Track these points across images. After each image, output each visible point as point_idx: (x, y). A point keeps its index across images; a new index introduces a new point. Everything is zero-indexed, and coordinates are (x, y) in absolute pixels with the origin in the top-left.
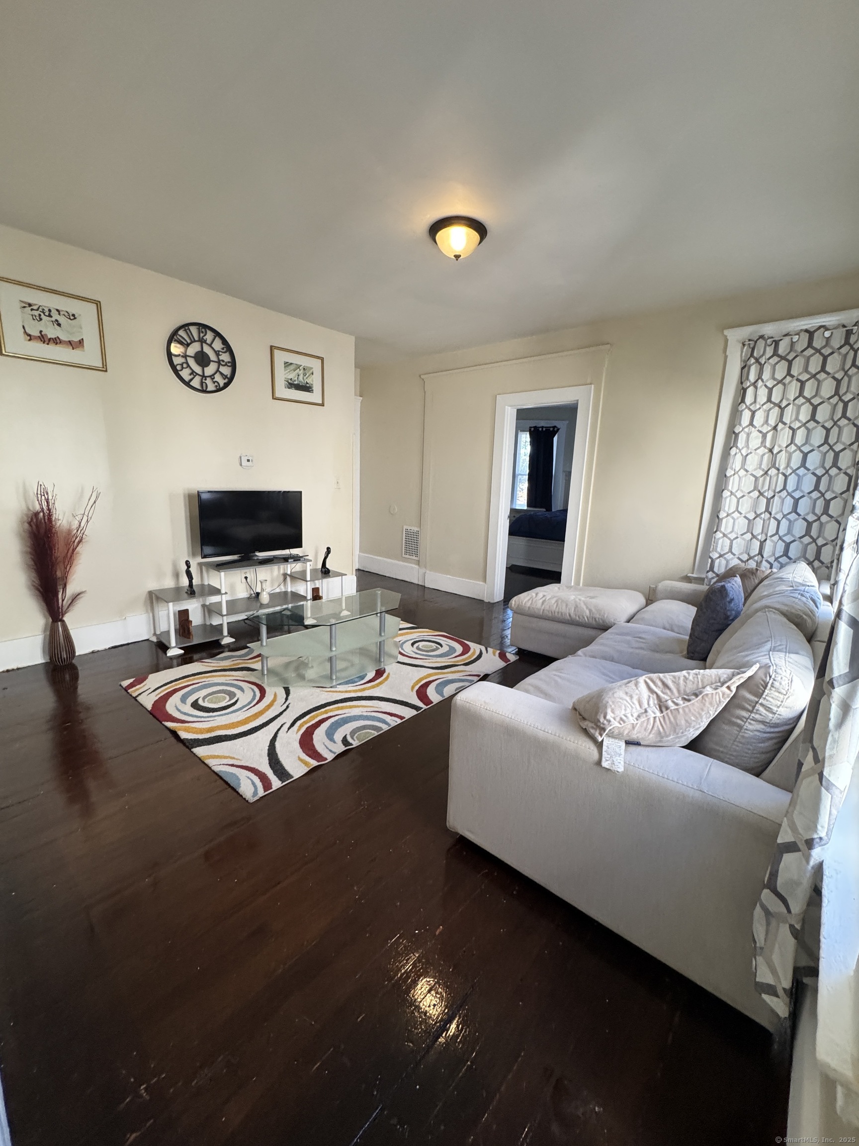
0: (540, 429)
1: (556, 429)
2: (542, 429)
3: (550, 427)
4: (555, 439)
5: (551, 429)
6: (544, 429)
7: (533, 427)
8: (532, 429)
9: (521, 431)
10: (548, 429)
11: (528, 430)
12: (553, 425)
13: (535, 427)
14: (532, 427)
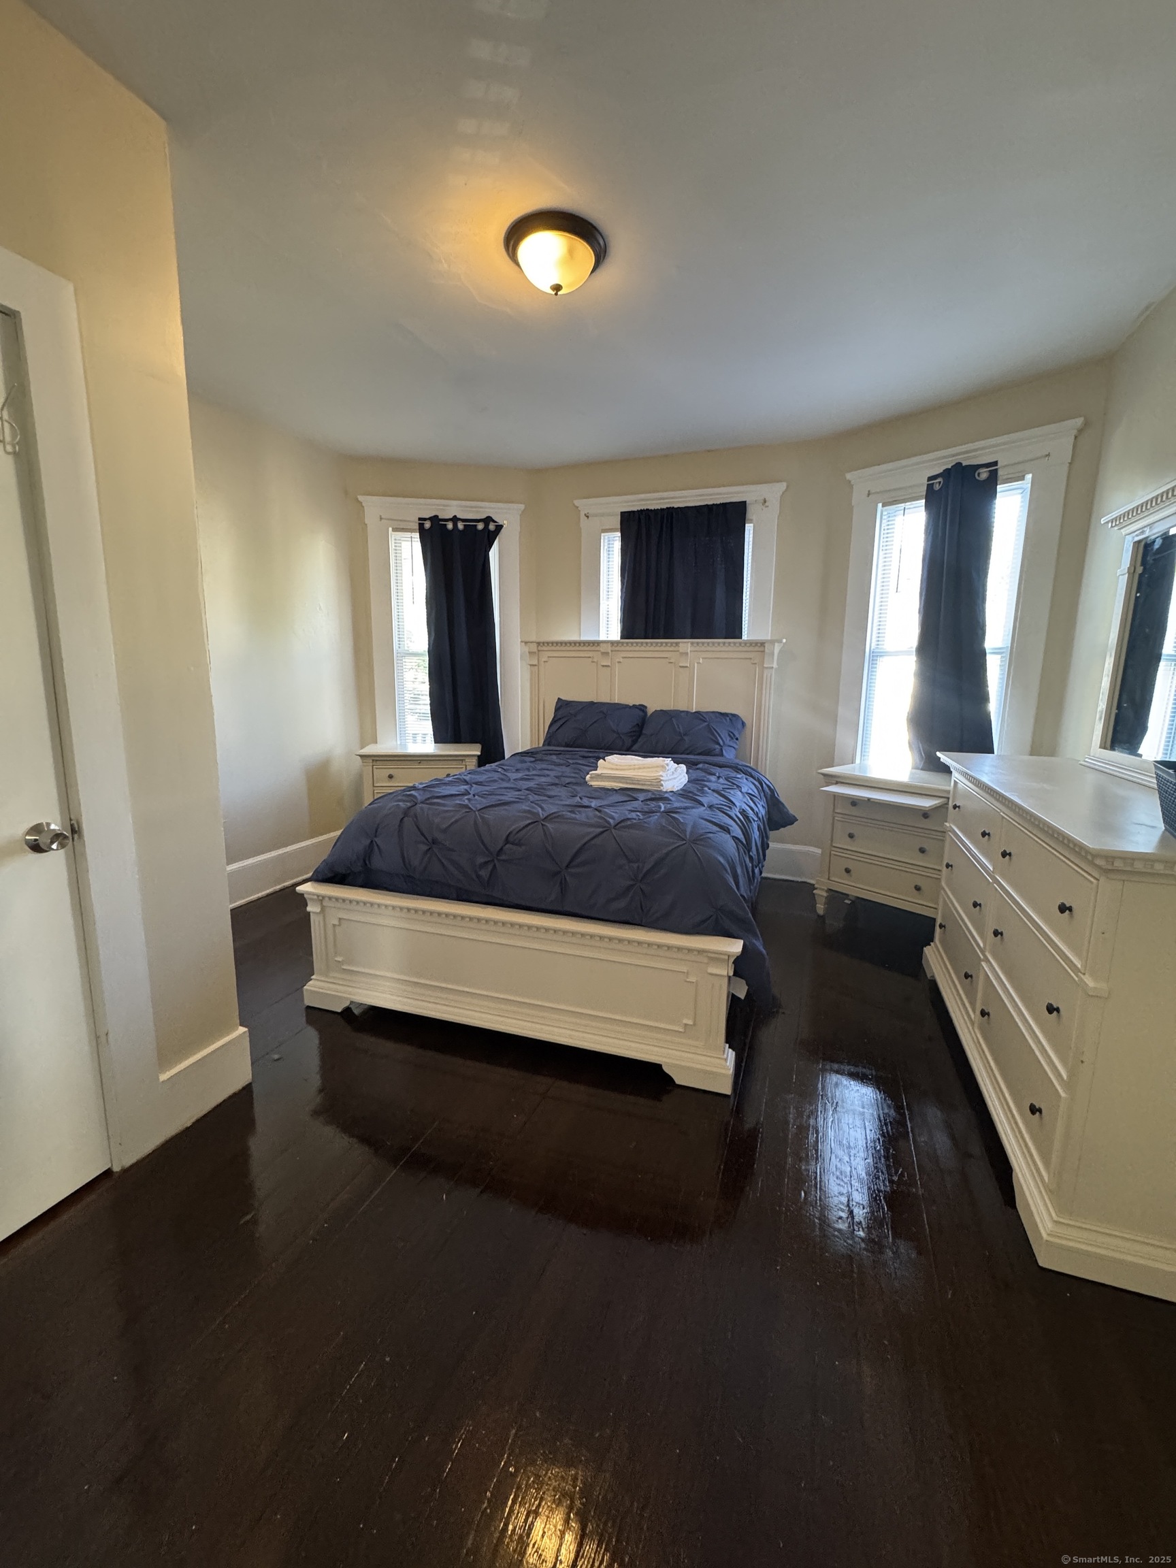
0: (450, 526)
1: (492, 527)
2: (455, 525)
3: (478, 521)
4: (494, 554)
5: (480, 526)
6: (460, 526)
7: (430, 519)
8: (427, 525)
9: (395, 530)
10: (470, 525)
11: (417, 527)
12: (483, 516)
13: (434, 519)
14: (425, 519)
